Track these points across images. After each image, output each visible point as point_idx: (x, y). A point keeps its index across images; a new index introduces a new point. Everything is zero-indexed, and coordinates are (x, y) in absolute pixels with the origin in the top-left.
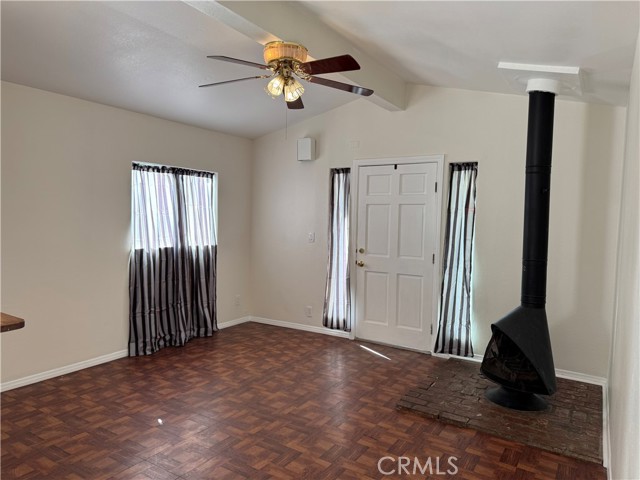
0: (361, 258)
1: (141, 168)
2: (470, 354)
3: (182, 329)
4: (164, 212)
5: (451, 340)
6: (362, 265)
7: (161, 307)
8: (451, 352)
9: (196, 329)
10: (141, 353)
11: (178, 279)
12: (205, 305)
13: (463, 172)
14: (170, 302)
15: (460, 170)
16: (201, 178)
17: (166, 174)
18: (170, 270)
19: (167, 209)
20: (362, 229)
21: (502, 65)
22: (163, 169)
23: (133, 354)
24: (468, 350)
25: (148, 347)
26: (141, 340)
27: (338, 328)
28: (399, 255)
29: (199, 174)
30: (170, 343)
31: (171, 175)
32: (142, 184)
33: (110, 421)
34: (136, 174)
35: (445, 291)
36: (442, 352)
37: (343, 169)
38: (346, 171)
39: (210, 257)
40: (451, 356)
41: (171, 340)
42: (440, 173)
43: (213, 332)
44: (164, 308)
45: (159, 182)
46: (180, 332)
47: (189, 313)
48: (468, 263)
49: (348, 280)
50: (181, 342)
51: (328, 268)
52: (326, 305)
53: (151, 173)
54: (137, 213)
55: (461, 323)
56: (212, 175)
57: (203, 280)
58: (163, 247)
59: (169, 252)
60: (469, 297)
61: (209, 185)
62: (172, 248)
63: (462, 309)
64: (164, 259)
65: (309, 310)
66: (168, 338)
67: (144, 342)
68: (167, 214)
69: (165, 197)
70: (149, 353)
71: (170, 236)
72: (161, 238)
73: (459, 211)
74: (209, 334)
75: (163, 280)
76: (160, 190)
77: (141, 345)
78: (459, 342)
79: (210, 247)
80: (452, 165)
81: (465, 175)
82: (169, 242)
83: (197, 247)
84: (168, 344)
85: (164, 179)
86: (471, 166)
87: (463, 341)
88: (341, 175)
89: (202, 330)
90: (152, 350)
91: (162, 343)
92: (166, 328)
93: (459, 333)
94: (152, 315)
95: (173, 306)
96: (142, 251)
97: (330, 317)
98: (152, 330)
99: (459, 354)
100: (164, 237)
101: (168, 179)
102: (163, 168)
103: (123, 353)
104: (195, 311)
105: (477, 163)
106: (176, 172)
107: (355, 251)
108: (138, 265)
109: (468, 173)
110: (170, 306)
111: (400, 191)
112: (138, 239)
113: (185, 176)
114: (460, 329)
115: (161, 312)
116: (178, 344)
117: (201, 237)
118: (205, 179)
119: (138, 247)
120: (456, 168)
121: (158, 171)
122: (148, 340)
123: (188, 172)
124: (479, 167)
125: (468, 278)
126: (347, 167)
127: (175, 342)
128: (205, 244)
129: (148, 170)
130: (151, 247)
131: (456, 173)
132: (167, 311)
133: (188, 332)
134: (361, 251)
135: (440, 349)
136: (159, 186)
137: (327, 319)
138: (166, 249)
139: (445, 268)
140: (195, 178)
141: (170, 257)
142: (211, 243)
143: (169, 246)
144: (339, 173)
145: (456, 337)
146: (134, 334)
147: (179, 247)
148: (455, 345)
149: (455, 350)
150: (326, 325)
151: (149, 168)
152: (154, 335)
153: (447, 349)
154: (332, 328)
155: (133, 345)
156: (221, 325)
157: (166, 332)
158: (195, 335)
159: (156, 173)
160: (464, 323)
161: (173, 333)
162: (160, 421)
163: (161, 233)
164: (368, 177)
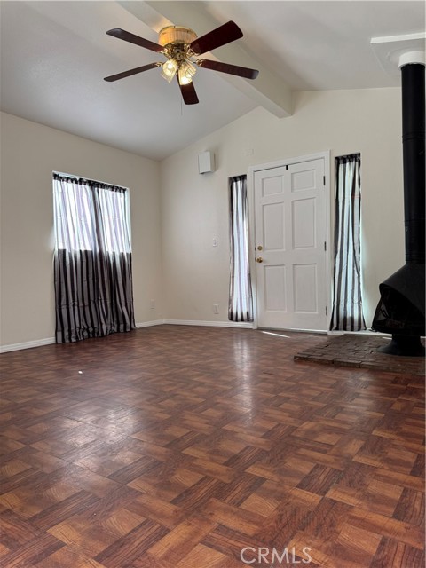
0: (260, 255)
1: (61, 179)
2: (363, 327)
3: (103, 322)
4: (83, 219)
5: (345, 318)
6: (261, 261)
7: (83, 303)
8: (345, 329)
9: (116, 325)
10: (67, 341)
11: (97, 278)
12: (123, 304)
13: (348, 164)
14: (92, 298)
15: (345, 163)
16: (114, 192)
17: (83, 186)
18: (91, 271)
19: (85, 216)
20: (259, 229)
21: (374, 40)
22: (81, 181)
23: (60, 341)
24: (361, 325)
25: (73, 335)
26: (66, 329)
27: (242, 320)
28: (293, 248)
29: (113, 188)
30: (94, 335)
31: (87, 187)
32: (63, 192)
33: (36, 373)
34: (56, 183)
35: (337, 274)
36: (337, 329)
37: (240, 177)
38: (243, 178)
39: (126, 263)
40: (346, 332)
41: (94, 332)
42: (327, 167)
43: (131, 329)
44: (86, 304)
45: (78, 192)
46: (102, 324)
47: (109, 310)
48: (357, 246)
49: (249, 276)
50: (102, 333)
51: (231, 267)
52: (230, 301)
53: (70, 184)
54: (59, 218)
55: (353, 302)
56: (124, 190)
57: (120, 282)
58: (83, 250)
59: (89, 254)
60: (359, 276)
61: (122, 200)
62: (91, 252)
63: (353, 289)
64: (84, 260)
65: (216, 307)
66: (91, 330)
67: (70, 331)
68: (86, 221)
69: (83, 206)
70: (73, 340)
71: (89, 241)
72: (81, 242)
73: (346, 199)
74: (128, 330)
75: (85, 279)
76: (78, 200)
77: (66, 333)
78: (352, 318)
79: (125, 254)
80: (337, 158)
81: (350, 167)
82: (88, 246)
83: (114, 253)
84: (91, 336)
85: (81, 191)
86: (355, 157)
87: (356, 317)
88: (239, 182)
89: (122, 326)
90: (77, 338)
91: (86, 334)
92: (89, 322)
93: (352, 311)
94: (76, 307)
95: (94, 302)
96: (64, 251)
97: (234, 312)
98: (76, 320)
99: (352, 330)
100: (84, 241)
101: (86, 189)
102: (80, 179)
103: (51, 340)
104: (114, 309)
105: (359, 154)
106: (93, 184)
107: (254, 249)
108: (62, 264)
109: (352, 164)
110: (92, 302)
111: (292, 189)
112: (60, 240)
113: (100, 190)
114: (352, 307)
115: (84, 307)
116: (100, 335)
117: (117, 244)
118: (118, 193)
119: (61, 248)
120: (341, 161)
121: (76, 182)
122: (73, 328)
123: (103, 186)
124: (362, 158)
125: (357, 258)
126: (243, 174)
127: (98, 333)
128: (121, 251)
129: (67, 181)
130: (73, 248)
131: (341, 166)
132: (89, 305)
133: (109, 327)
134: (260, 248)
135: (335, 326)
136: (78, 196)
137: (232, 313)
138: (86, 252)
139: (336, 252)
140: (109, 192)
141: (90, 259)
142: (126, 251)
143: (89, 249)
144: (236, 181)
145: (349, 315)
146: (60, 324)
147: (98, 251)
148: (349, 322)
149: (349, 327)
150: (231, 319)
151: (68, 179)
152: (78, 325)
153: (341, 325)
154: (237, 321)
155: (60, 334)
156: (138, 325)
157: (90, 325)
158: (116, 330)
159: (75, 185)
160: (356, 301)
161: (96, 326)
162: (80, 372)
163: (81, 238)
164: (263, 180)
